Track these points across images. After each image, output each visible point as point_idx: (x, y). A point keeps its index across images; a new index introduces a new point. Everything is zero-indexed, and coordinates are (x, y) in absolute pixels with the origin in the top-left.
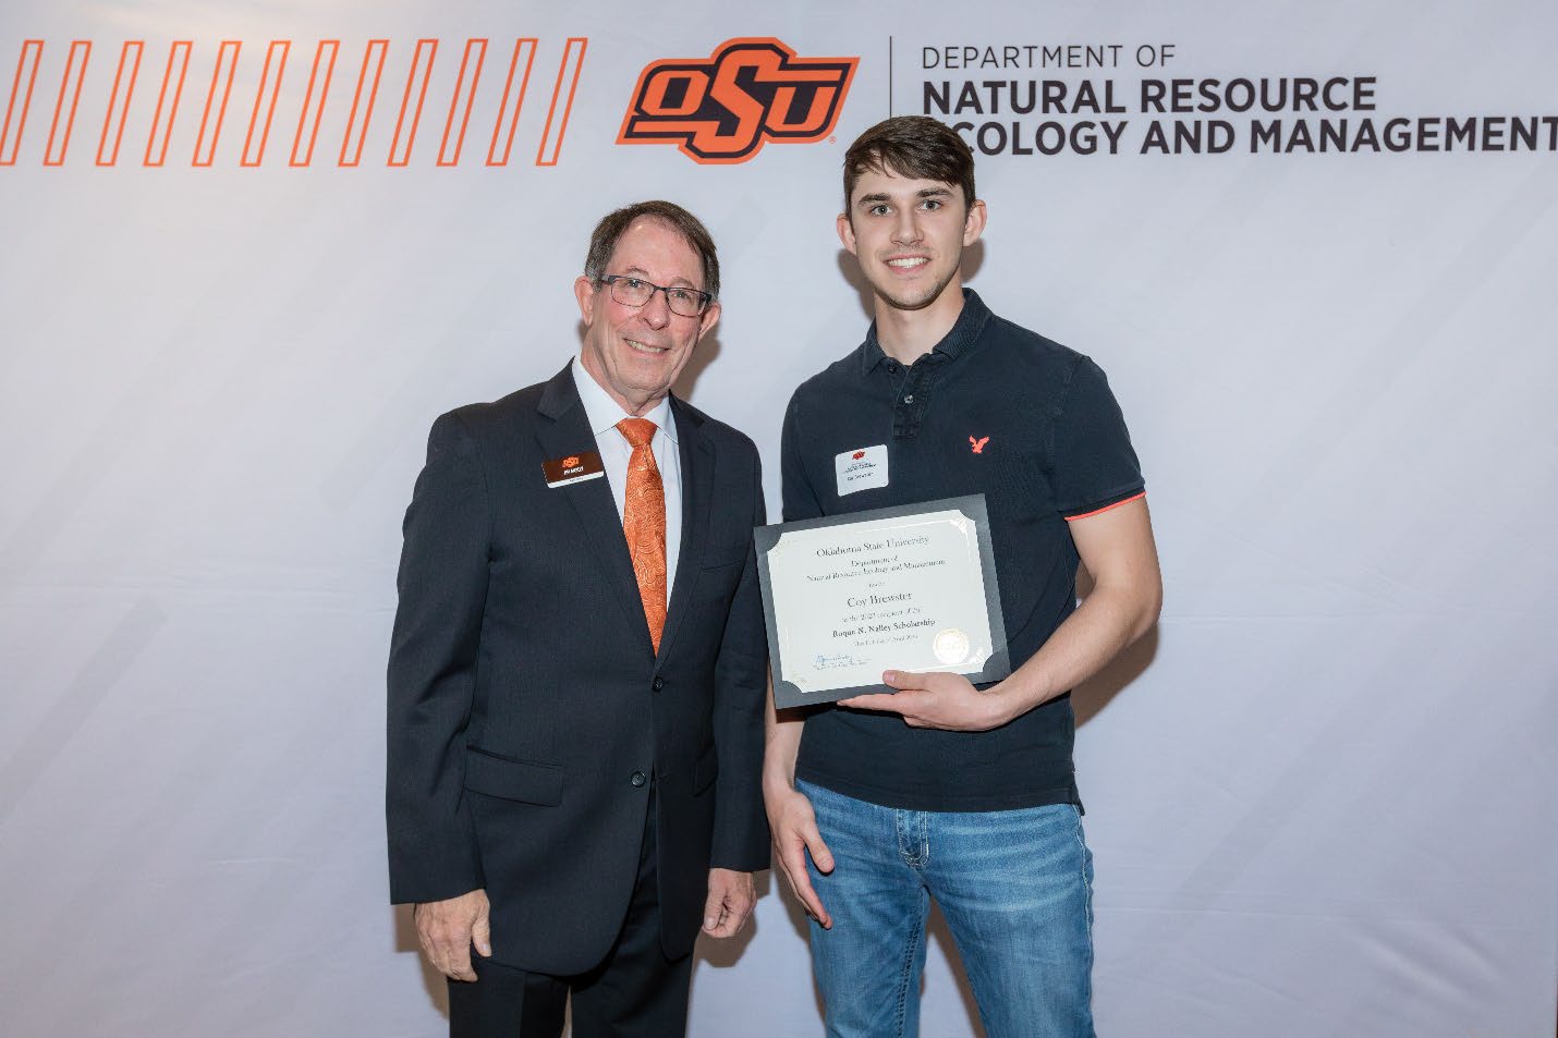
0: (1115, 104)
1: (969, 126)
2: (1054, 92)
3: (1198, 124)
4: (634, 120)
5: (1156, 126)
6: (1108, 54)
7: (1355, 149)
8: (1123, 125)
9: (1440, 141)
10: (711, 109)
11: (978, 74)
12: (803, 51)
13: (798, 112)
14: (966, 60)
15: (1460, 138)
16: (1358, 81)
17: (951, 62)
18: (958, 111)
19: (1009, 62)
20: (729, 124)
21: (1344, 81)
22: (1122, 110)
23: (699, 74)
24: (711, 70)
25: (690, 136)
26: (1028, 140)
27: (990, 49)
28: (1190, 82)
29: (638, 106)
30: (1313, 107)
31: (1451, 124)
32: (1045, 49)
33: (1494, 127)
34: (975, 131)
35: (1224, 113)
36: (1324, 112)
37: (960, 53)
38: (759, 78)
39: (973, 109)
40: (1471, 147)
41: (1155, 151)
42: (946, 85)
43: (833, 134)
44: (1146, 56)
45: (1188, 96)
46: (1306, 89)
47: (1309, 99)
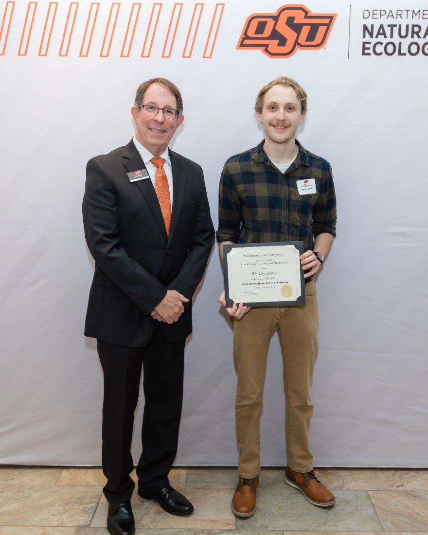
1: (381, 43)
2: (416, 29)
4: (243, 39)
10: (276, 35)
11: (386, 21)
12: (314, 10)
13: (311, 37)
14: (381, 15)
17: (375, 16)
18: (377, 37)
19: (398, 16)
20: (283, 41)
23: (271, 20)
24: (276, 18)
25: (267, 46)
26: (404, 50)
27: (391, 10)
29: (245, 34)
32: (413, 11)
34: (384, 45)
37: (378, 12)
38: (295, 22)
39: (383, 36)
42: (372, 26)
43: (325, 46)
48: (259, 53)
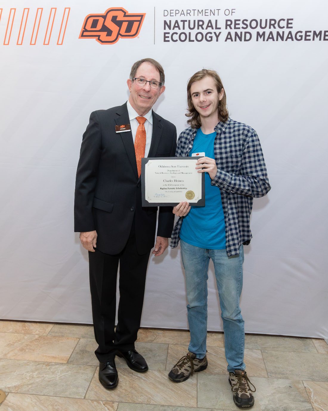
0: (218, 27)
1: (177, 33)
2: (201, 23)
3: (241, 33)
4: (83, 32)
5: (229, 33)
6: (216, 12)
7: (286, 40)
8: (220, 33)
9: (311, 38)
10: (105, 28)
11: (179, 18)
12: (130, 11)
13: (129, 29)
14: (176, 14)
15: (317, 37)
16: (288, 20)
17: (172, 14)
18: (173, 29)
19: (188, 14)
21: (284, 20)
22: (220, 28)
23: (101, 18)
24: (104, 17)
25: (99, 36)
26: (193, 38)
27: (183, 10)
28: (239, 20)
29: (84, 28)
30: (275, 28)
31: (315, 32)
32: (198, 10)
34: (178, 35)
35: (249, 29)
36: (278, 29)
37: (174, 12)
38: (118, 19)
39: (178, 28)
40: (320, 40)
41: (229, 41)
42: (170, 21)
43: (139, 36)
44: (227, 12)
45: (239, 24)
46: (273, 22)
47: (273, 25)
48: (94, 40)
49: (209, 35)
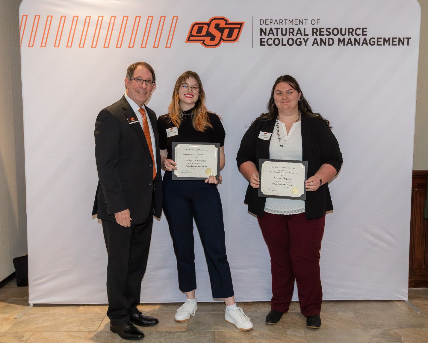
0: (306, 33)
1: (271, 39)
2: (291, 31)
3: (325, 39)
4: (189, 37)
5: (316, 39)
6: (304, 21)
7: (362, 45)
8: (308, 39)
9: (382, 43)
10: (208, 34)
11: (273, 26)
12: (231, 20)
13: (230, 35)
15: (387, 43)
16: (363, 29)
17: (267, 23)
18: (268, 35)
19: (281, 23)
20: (213, 38)
21: (360, 29)
22: (308, 35)
23: (206, 25)
24: (208, 24)
25: (204, 41)
26: (285, 42)
27: (276, 20)
28: (324, 29)
29: (191, 33)
30: (352, 35)
31: (385, 39)
32: (289, 20)
33: (394, 40)
34: (273, 40)
35: (332, 36)
36: (355, 36)
37: (269, 21)
38: (220, 27)
39: (272, 35)
40: (389, 45)
41: (315, 45)
42: (266, 29)
43: (239, 40)
44: (313, 22)
45: (323, 32)
46: (351, 30)
47: (351, 33)
48: (199, 45)
49: (299, 40)
